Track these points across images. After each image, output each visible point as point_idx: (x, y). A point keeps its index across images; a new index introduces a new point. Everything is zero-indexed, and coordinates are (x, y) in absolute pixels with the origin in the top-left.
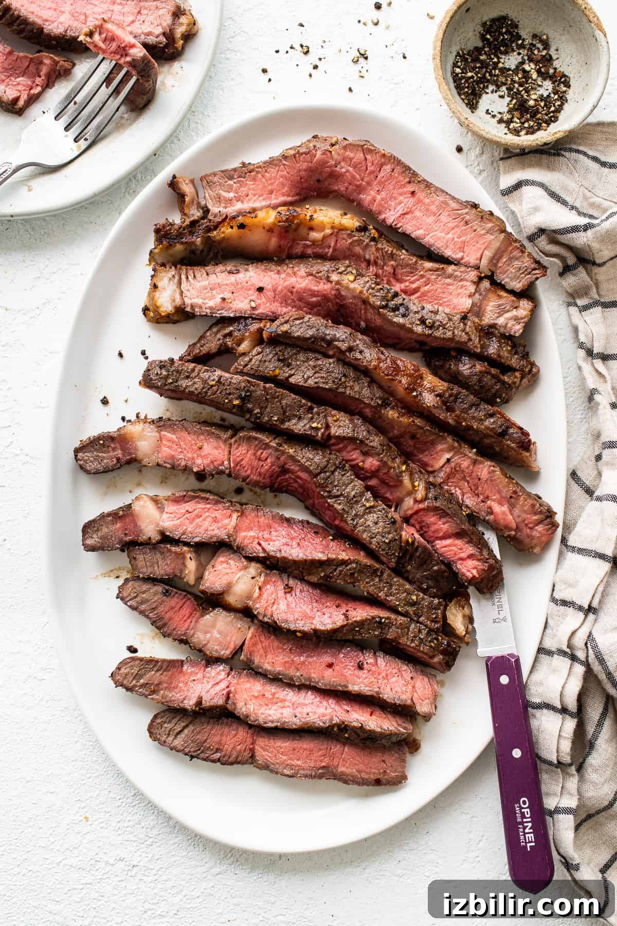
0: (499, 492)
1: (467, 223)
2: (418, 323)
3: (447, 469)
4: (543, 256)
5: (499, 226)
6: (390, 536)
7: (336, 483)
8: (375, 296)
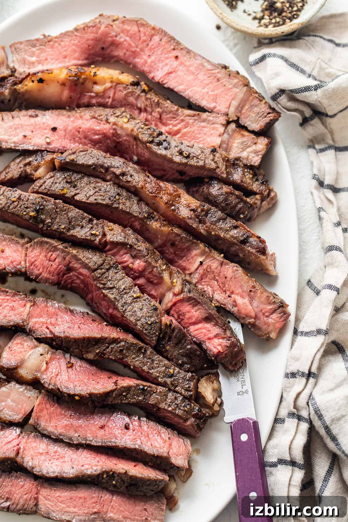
0: (241, 287)
1: (218, 80)
2: (178, 154)
3: (201, 271)
4: (285, 111)
5: (242, 81)
6: (152, 319)
7: (110, 278)
8: (143, 134)
